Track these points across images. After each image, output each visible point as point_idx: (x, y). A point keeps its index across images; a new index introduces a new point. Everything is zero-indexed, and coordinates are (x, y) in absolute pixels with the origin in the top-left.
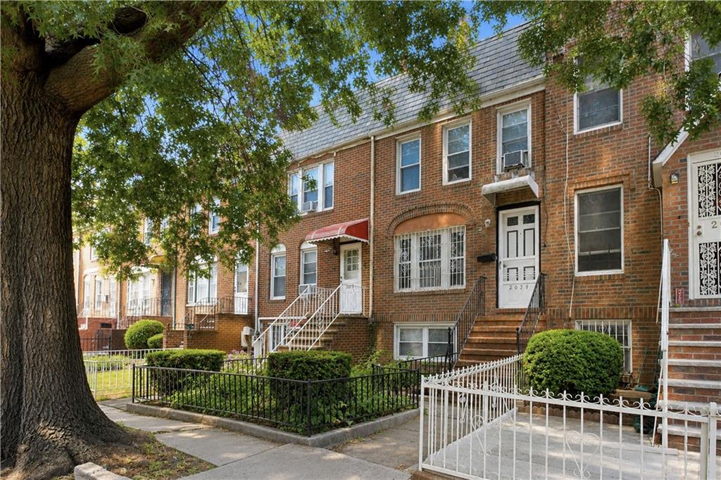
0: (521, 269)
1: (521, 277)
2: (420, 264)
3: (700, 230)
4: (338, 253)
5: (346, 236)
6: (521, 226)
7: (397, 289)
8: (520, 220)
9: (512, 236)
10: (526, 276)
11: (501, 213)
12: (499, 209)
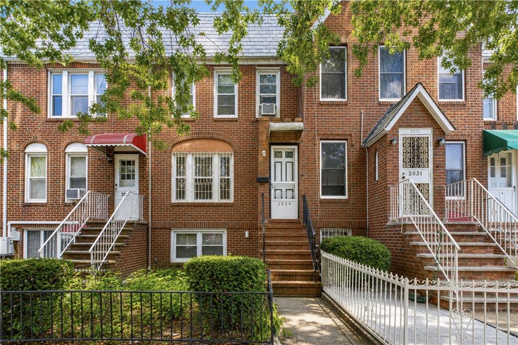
0: (284, 191)
1: (284, 196)
2: (196, 180)
3: (404, 175)
4: (112, 162)
5: (132, 145)
6: (284, 159)
7: (174, 200)
8: (284, 154)
9: (278, 165)
10: (287, 196)
11: (273, 147)
12: (271, 144)
